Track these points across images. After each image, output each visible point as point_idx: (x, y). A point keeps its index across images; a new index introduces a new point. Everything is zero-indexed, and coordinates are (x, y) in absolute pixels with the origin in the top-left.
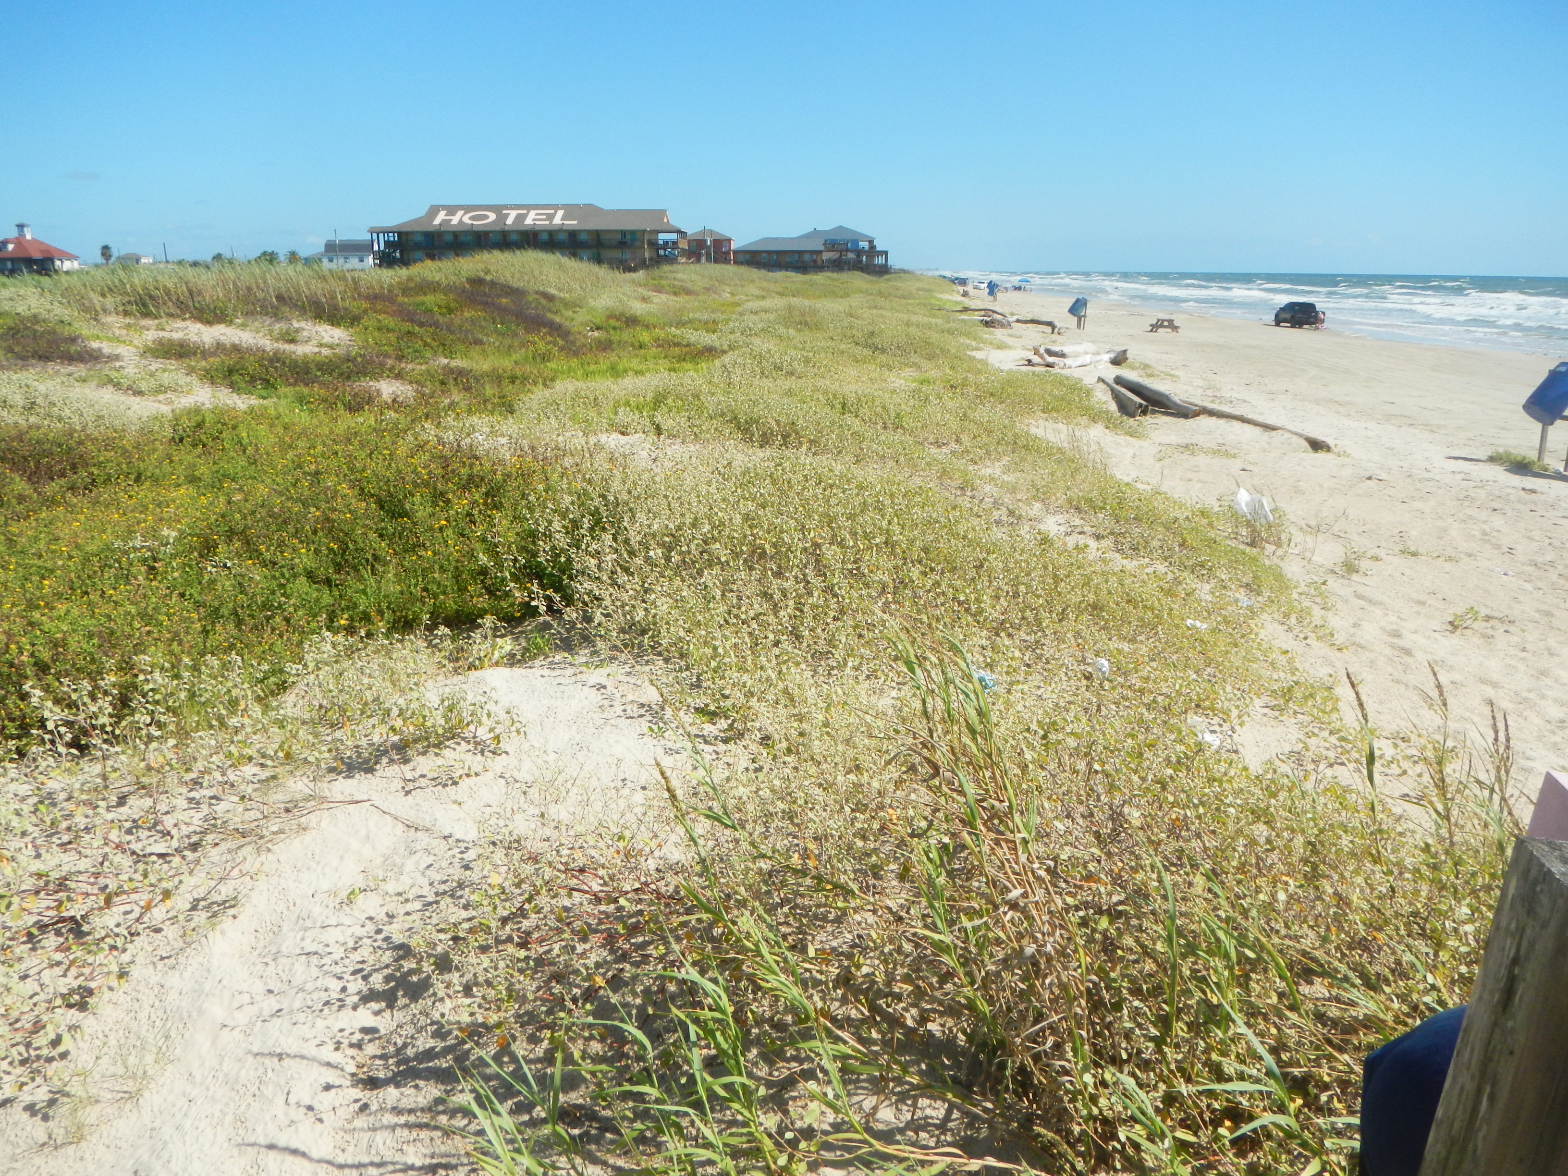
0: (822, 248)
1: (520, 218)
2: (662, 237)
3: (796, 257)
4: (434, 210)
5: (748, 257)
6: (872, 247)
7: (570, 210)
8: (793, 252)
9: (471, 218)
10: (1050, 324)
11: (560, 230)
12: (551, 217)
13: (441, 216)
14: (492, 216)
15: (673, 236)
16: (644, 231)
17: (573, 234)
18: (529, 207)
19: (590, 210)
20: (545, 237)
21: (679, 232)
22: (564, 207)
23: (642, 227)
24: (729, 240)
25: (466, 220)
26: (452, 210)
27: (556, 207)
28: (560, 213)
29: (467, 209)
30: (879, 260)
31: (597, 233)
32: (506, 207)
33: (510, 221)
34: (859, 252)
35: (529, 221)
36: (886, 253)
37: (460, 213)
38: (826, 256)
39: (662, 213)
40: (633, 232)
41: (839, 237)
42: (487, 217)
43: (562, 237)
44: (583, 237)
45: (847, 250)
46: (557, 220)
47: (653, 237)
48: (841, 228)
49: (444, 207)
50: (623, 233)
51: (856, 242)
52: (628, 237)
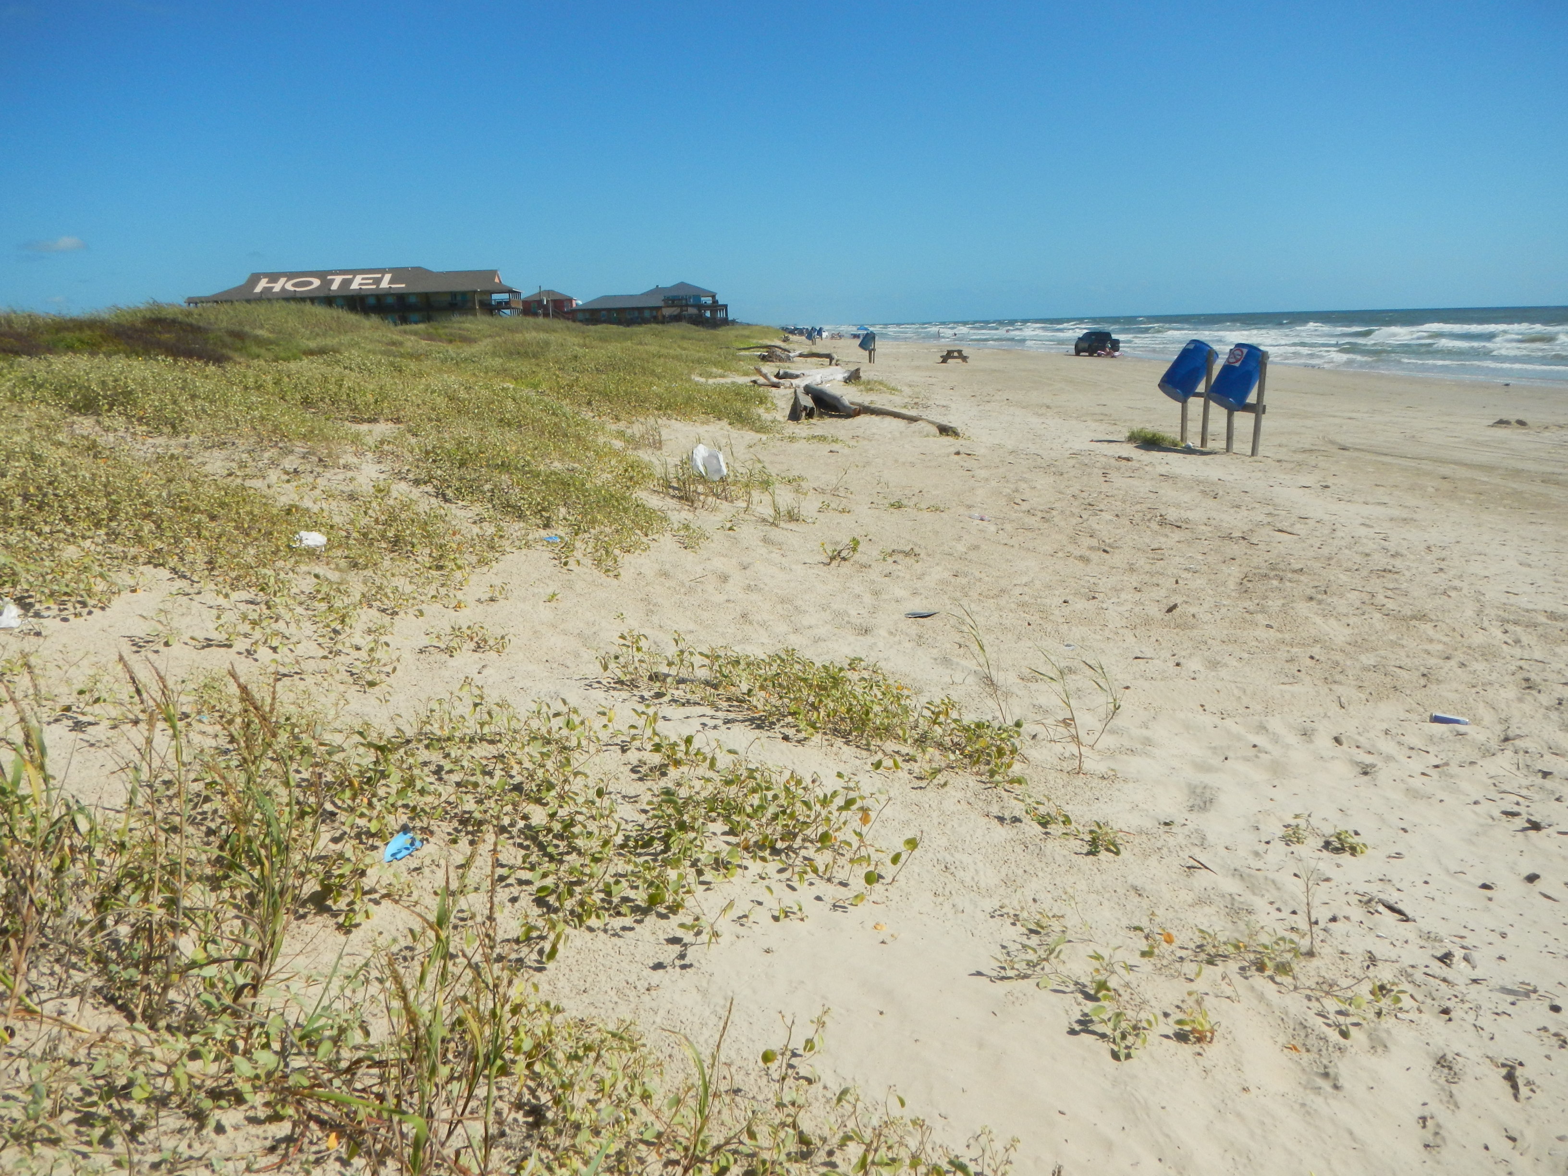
0: (661, 304)
1: (346, 283)
2: (495, 297)
3: (636, 314)
4: (255, 278)
5: (587, 316)
6: (715, 302)
7: (398, 274)
8: (633, 309)
9: (294, 285)
10: (829, 356)
11: (387, 294)
12: (378, 281)
13: (263, 284)
14: (316, 282)
15: (505, 296)
16: (475, 292)
17: (401, 297)
18: (355, 272)
19: (419, 272)
20: (372, 301)
21: (510, 291)
22: (391, 270)
23: (474, 288)
24: (570, 300)
25: (289, 287)
26: (274, 277)
27: (383, 271)
28: (388, 277)
29: (290, 276)
30: (720, 315)
31: (426, 296)
32: (332, 273)
33: (335, 287)
34: (701, 307)
35: (355, 286)
36: (726, 306)
37: (283, 280)
38: (667, 312)
39: (494, 273)
40: (464, 294)
41: (681, 293)
42: (311, 283)
43: (390, 300)
44: (413, 300)
45: (687, 306)
46: (385, 284)
47: (485, 297)
48: (682, 285)
49: (266, 275)
50: (454, 294)
51: (697, 297)
52: (459, 298)
